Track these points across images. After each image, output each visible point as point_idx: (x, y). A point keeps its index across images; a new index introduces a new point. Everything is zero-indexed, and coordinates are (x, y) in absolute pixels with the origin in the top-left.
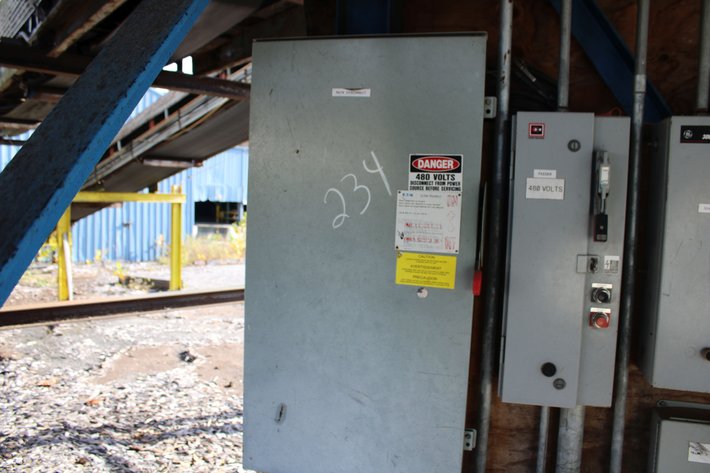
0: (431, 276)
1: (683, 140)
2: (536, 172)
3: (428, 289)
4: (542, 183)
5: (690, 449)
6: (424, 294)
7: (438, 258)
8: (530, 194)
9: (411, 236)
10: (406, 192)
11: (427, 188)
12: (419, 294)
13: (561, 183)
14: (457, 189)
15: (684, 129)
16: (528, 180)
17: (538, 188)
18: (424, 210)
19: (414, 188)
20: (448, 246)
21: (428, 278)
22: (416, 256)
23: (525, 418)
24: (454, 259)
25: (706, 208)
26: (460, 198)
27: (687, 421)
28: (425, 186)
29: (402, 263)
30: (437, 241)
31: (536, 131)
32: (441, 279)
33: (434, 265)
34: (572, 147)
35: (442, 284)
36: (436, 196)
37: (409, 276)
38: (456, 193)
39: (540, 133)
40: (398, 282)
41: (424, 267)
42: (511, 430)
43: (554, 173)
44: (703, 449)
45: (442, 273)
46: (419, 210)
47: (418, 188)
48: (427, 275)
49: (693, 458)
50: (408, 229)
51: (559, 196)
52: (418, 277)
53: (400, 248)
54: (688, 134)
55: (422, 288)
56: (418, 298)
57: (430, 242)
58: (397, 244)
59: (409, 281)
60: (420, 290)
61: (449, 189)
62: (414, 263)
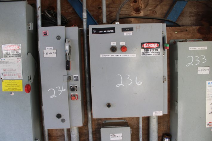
0: (14, 87)
1: (93, 33)
2: (46, 48)
3: (14, 92)
4: (49, 52)
5: (111, 136)
6: (13, 94)
7: (16, 81)
8: (45, 56)
9: (6, 74)
10: (2, 58)
11: (10, 57)
12: (11, 94)
13: (55, 51)
14: (20, 56)
15: (93, 29)
16: (44, 51)
17: (47, 54)
18: (9, 64)
19: (5, 57)
20: (19, 76)
21: (14, 88)
22: (8, 81)
23: (61, 132)
24: (22, 81)
25: (103, 56)
26: (21, 59)
27: (109, 127)
28: (9, 56)
29: (4, 84)
30: (15, 75)
31: (45, 33)
32: (18, 88)
33: (14, 84)
34: (58, 38)
35: (18, 90)
36: (13, 59)
37: (7, 88)
38: (19, 58)
39: (47, 34)
40: (3, 91)
41: (12, 84)
42: (58, 137)
43: (52, 48)
44: (115, 135)
45: (18, 86)
46: (7, 65)
47: (6, 57)
48: (13, 87)
49: (112, 139)
50: (4, 72)
51: (55, 55)
52: (10, 88)
53: (2, 79)
54: (95, 31)
55: (12, 92)
56: (11, 95)
57: (13, 75)
58: (1, 77)
59: (7, 90)
60: (11, 93)
61: (17, 56)
62: (8, 83)
